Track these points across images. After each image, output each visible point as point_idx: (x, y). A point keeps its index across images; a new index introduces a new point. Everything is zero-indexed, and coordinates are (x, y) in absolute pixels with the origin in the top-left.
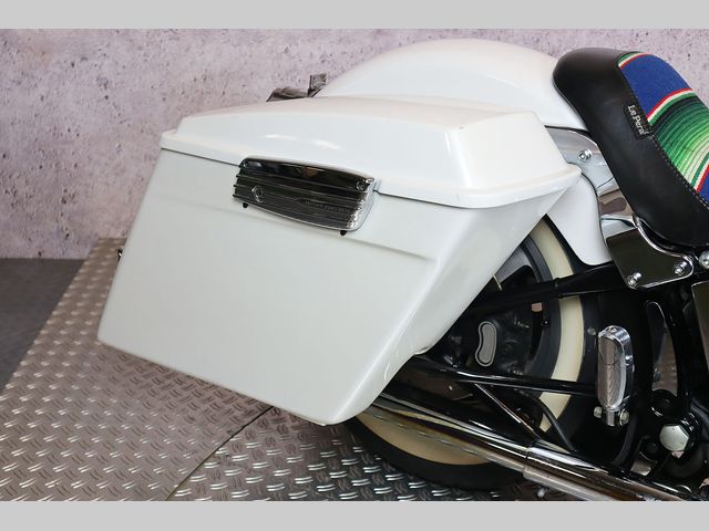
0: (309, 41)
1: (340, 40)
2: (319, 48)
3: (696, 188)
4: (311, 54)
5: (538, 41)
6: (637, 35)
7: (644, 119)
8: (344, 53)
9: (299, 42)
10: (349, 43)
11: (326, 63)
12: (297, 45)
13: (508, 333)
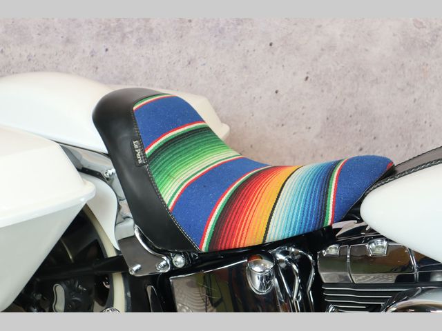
0: (18, 45)
1: (41, 46)
2: (26, 50)
3: (170, 208)
4: (20, 55)
5: (180, 52)
6: (248, 51)
7: (143, 151)
8: (44, 55)
9: (11, 45)
10: (47, 48)
11: (32, 61)
12: (10, 47)
13: (73, 293)
